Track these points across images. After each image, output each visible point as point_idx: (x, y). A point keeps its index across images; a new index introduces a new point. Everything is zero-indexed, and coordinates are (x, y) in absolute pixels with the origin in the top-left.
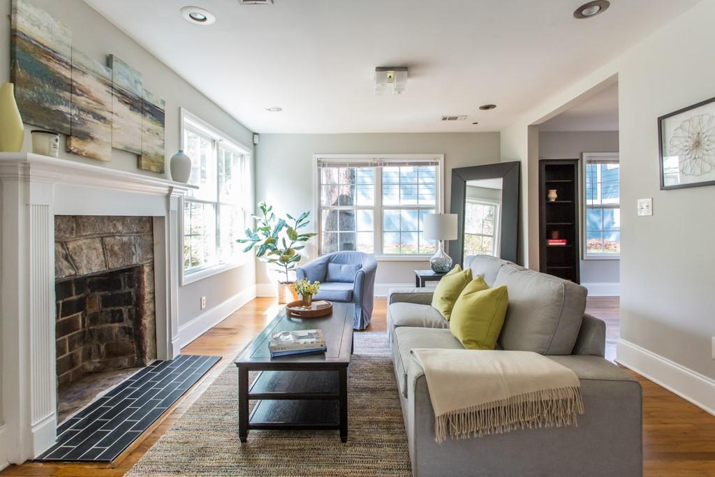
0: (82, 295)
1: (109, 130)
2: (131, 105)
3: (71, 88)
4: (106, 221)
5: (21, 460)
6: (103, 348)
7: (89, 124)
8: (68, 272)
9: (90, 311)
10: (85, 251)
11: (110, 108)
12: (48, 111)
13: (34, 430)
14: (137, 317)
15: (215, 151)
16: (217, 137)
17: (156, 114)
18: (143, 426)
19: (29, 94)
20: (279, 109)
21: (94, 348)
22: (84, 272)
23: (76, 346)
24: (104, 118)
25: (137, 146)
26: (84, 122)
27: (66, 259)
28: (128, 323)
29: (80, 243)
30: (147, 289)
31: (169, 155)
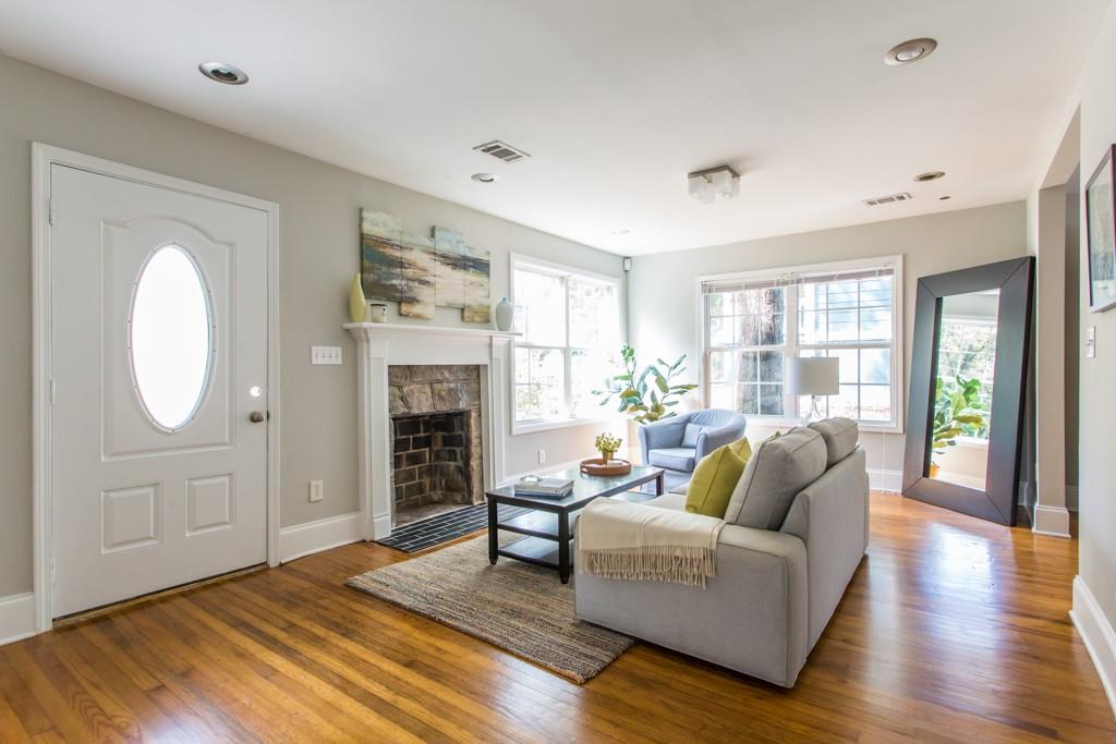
0: (428, 434)
1: (432, 291)
2: (453, 264)
3: (401, 264)
4: (435, 371)
5: (368, 540)
6: (443, 483)
7: (416, 290)
8: (402, 410)
9: (435, 449)
10: (416, 395)
11: (432, 272)
12: (385, 286)
13: (375, 521)
14: (467, 458)
15: (564, 288)
16: (565, 274)
17: (481, 266)
18: (441, 540)
19: (371, 277)
20: (627, 232)
21: (438, 481)
22: (415, 411)
23: (424, 476)
24: (428, 282)
25: (460, 300)
26: (411, 289)
27: (402, 399)
28: (460, 463)
29: (412, 387)
30: (474, 434)
31: (494, 302)
